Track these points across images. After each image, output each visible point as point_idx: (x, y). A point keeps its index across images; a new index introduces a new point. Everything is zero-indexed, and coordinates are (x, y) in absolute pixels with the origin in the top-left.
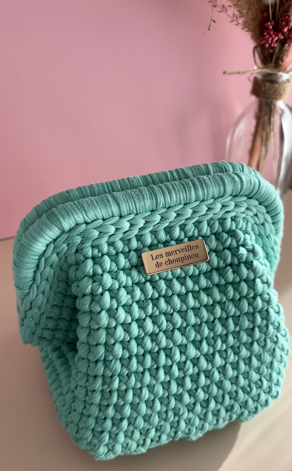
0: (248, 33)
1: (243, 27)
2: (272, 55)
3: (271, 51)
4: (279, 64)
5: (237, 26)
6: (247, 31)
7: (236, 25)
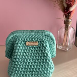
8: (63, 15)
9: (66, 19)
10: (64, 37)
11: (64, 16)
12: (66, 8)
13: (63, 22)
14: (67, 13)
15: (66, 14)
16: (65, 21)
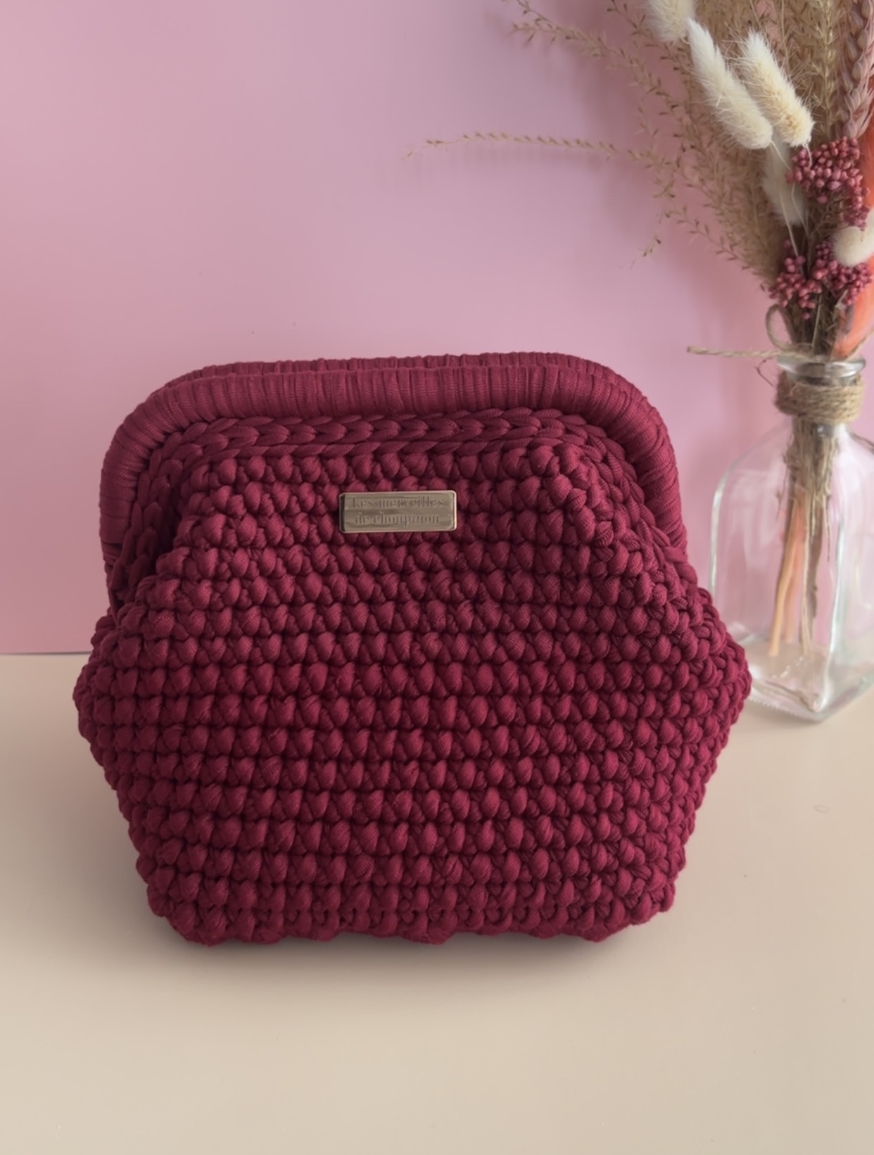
0: (756, 276)
1: (746, 265)
2: (810, 325)
3: (807, 316)
4: (828, 345)
5: (733, 261)
6: (754, 274)
7: (732, 259)
8: (768, 316)
10: (784, 560)
12: (798, 230)
14: (812, 296)
16: (784, 383)
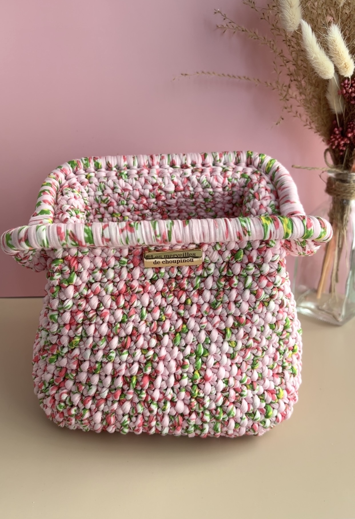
0: (320, 136)
1: (316, 131)
2: (342, 158)
3: (341, 154)
4: (350, 166)
7: (310, 129)
8: (325, 154)
9: (339, 171)
11: (329, 155)
12: (340, 116)
13: (324, 186)
14: (345, 144)
15: (339, 145)
16: (330, 182)
